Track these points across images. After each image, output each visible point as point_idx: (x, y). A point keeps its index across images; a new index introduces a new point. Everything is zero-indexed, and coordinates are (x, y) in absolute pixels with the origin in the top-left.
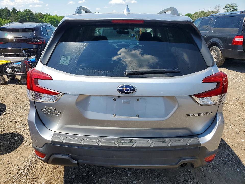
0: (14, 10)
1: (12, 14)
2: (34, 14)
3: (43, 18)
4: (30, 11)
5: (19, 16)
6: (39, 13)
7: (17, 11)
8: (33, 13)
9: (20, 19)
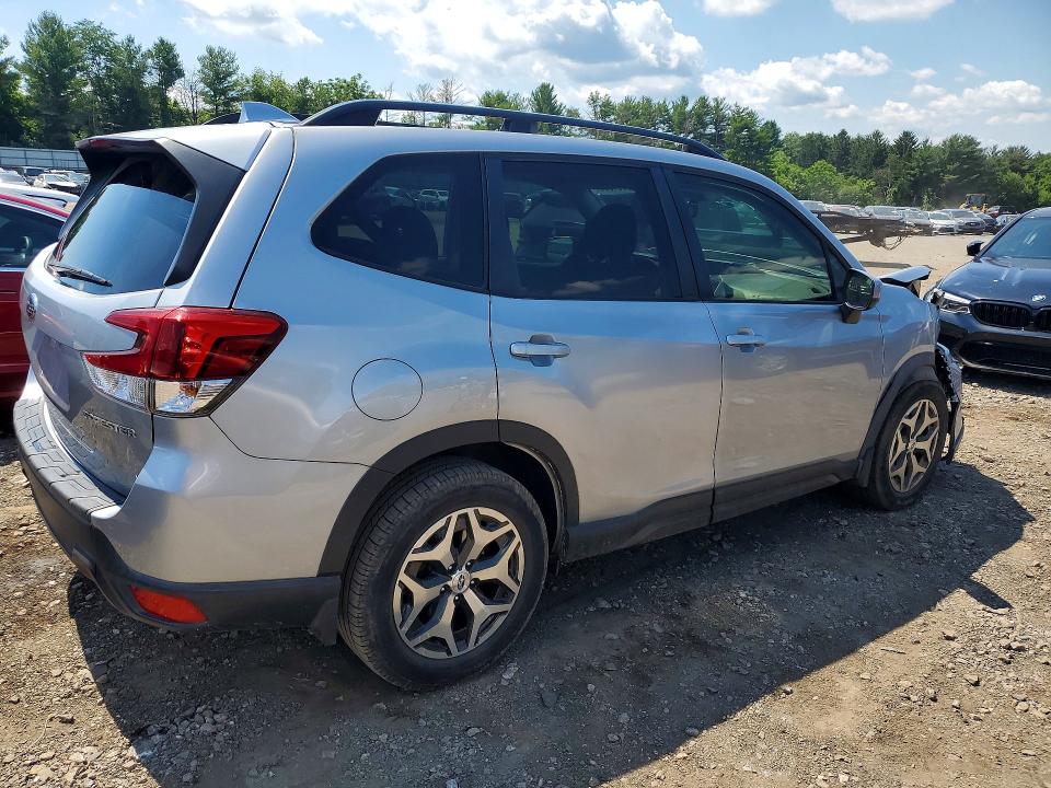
0: (907, 138)
1: (892, 157)
2: (989, 153)
3: (1023, 173)
4: (971, 142)
5: (914, 164)
6: (1012, 150)
7: (914, 143)
8: (981, 150)
9: (914, 176)
